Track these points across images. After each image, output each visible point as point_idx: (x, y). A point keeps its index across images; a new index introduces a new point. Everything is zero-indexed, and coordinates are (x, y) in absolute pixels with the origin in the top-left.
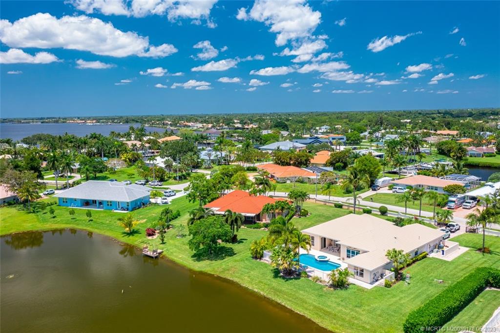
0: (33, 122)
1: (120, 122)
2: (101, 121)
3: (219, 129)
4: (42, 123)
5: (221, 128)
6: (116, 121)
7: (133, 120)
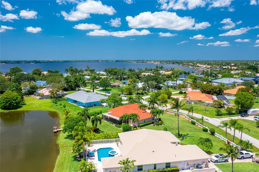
0: (133, 62)
1: (170, 63)
2: (162, 62)
3: (214, 69)
4: (137, 62)
5: (215, 68)
6: (169, 62)
7: (177, 62)
